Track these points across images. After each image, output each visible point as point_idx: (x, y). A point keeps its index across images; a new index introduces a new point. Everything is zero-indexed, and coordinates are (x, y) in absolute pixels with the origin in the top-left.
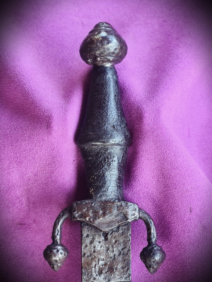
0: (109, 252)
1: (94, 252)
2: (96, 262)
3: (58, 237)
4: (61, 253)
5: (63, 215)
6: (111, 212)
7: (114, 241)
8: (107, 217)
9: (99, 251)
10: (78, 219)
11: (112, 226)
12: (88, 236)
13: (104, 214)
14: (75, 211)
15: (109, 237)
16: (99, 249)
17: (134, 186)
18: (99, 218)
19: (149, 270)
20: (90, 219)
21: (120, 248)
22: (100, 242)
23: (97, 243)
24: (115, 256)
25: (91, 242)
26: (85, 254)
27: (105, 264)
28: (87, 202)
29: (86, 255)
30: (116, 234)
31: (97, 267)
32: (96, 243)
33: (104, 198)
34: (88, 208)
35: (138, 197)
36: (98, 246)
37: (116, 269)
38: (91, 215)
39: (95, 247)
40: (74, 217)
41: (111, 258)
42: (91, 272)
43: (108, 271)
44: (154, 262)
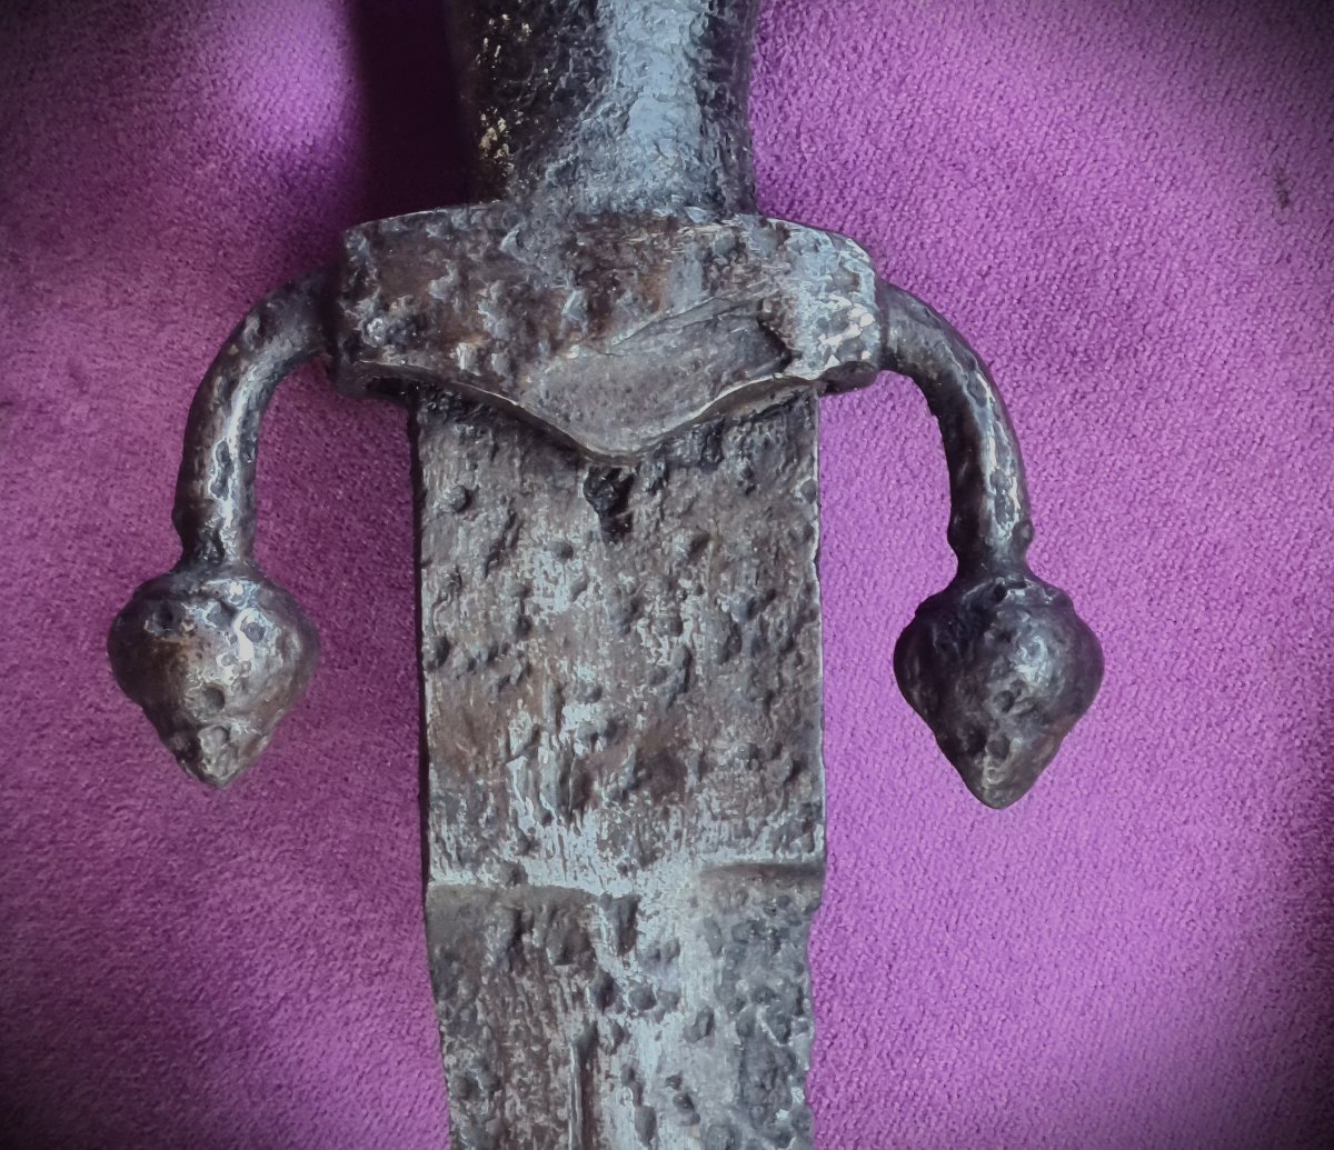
0: (642, 632)
1: (524, 627)
2: (535, 710)
3: (226, 511)
4: (255, 633)
5: (264, 334)
6: (650, 300)
7: (680, 543)
8: (617, 339)
9: (565, 620)
10: (391, 358)
11: (663, 414)
12: (467, 502)
13: (599, 314)
14: (358, 293)
15: (642, 507)
16: (561, 604)
17: (790, 74)
18: (556, 347)
19: (971, 779)
20: (481, 358)
21: (731, 602)
22: (567, 552)
23: (547, 557)
24: (689, 661)
25: (498, 555)
26: (445, 648)
27: (615, 731)
28: (457, 217)
29: (457, 659)
30: (701, 484)
31: (545, 753)
32: (535, 561)
33: (592, 191)
34: (465, 268)
35: (834, 166)
36: (556, 582)
37: (704, 767)
38: (493, 323)
39: (525, 592)
40: (355, 344)
41: (660, 676)
42: (503, 792)
43: (636, 786)
44: (1009, 701)
